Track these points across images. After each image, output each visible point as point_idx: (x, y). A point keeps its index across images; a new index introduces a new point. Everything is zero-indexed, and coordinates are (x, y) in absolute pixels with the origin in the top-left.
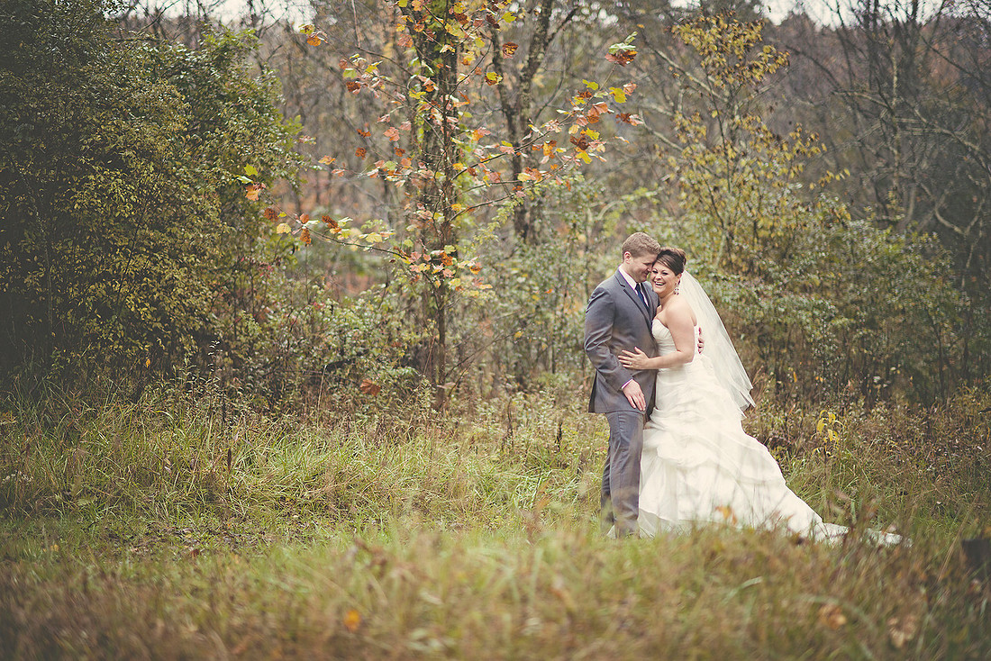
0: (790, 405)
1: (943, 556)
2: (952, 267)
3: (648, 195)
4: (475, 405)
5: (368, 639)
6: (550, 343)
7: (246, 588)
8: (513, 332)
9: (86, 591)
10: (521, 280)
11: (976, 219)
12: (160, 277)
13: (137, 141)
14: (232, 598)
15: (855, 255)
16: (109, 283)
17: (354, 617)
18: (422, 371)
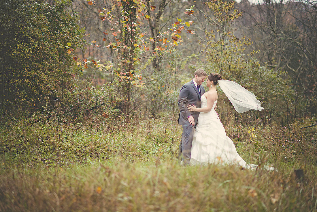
0: (239, 125)
1: (288, 175)
2: (292, 82)
3: (196, 56)
4: (138, 122)
5: (104, 196)
6: (163, 102)
7: (65, 179)
8: (151, 99)
9: (13, 178)
10: (154, 82)
11: (300, 67)
12: (39, 78)
13: (33, 34)
14: (60, 182)
15: (261, 77)
16: (23, 79)
17: (99, 189)
18: (122, 111)
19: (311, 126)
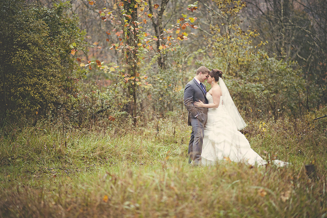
0: (250, 120)
1: (299, 171)
2: (302, 72)
3: (202, 51)
4: (146, 123)
5: (111, 205)
6: (171, 101)
7: (71, 188)
8: (159, 98)
9: (18, 191)
10: (161, 81)
11: (310, 55)
12: (41, 84)
13: (32, 40)
14: (67, 192)
15: (271, 69)
16: (24, 87)
17: (106, 198)
18: (129, 113)
19: (323, 117)
